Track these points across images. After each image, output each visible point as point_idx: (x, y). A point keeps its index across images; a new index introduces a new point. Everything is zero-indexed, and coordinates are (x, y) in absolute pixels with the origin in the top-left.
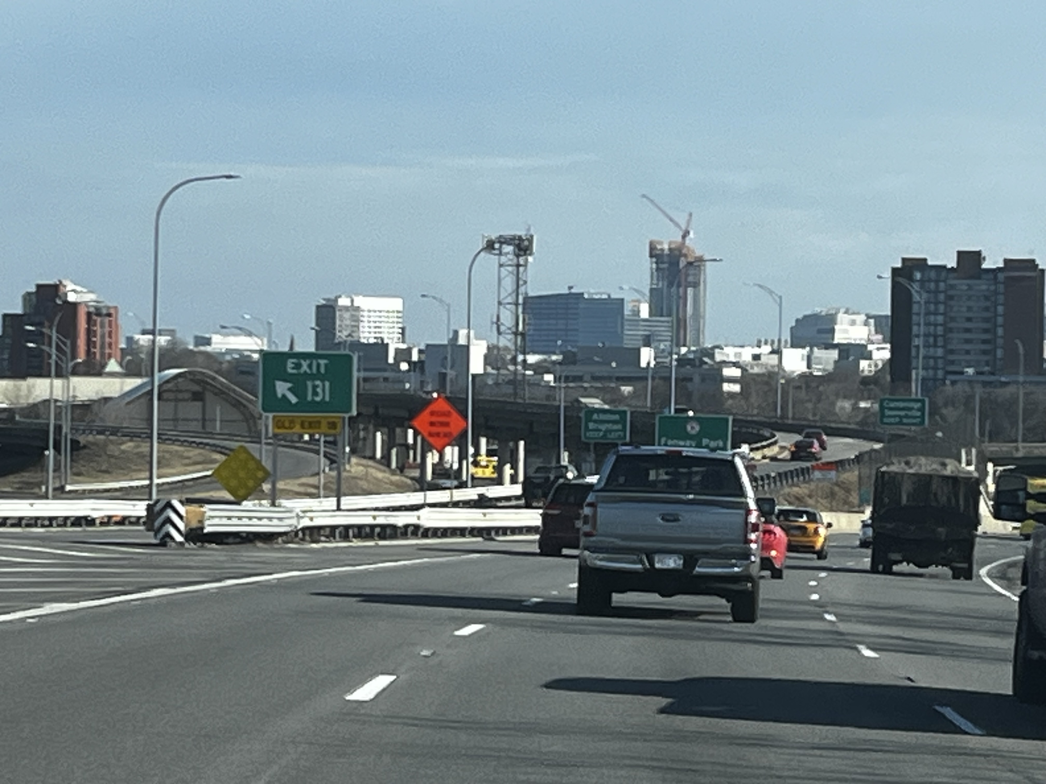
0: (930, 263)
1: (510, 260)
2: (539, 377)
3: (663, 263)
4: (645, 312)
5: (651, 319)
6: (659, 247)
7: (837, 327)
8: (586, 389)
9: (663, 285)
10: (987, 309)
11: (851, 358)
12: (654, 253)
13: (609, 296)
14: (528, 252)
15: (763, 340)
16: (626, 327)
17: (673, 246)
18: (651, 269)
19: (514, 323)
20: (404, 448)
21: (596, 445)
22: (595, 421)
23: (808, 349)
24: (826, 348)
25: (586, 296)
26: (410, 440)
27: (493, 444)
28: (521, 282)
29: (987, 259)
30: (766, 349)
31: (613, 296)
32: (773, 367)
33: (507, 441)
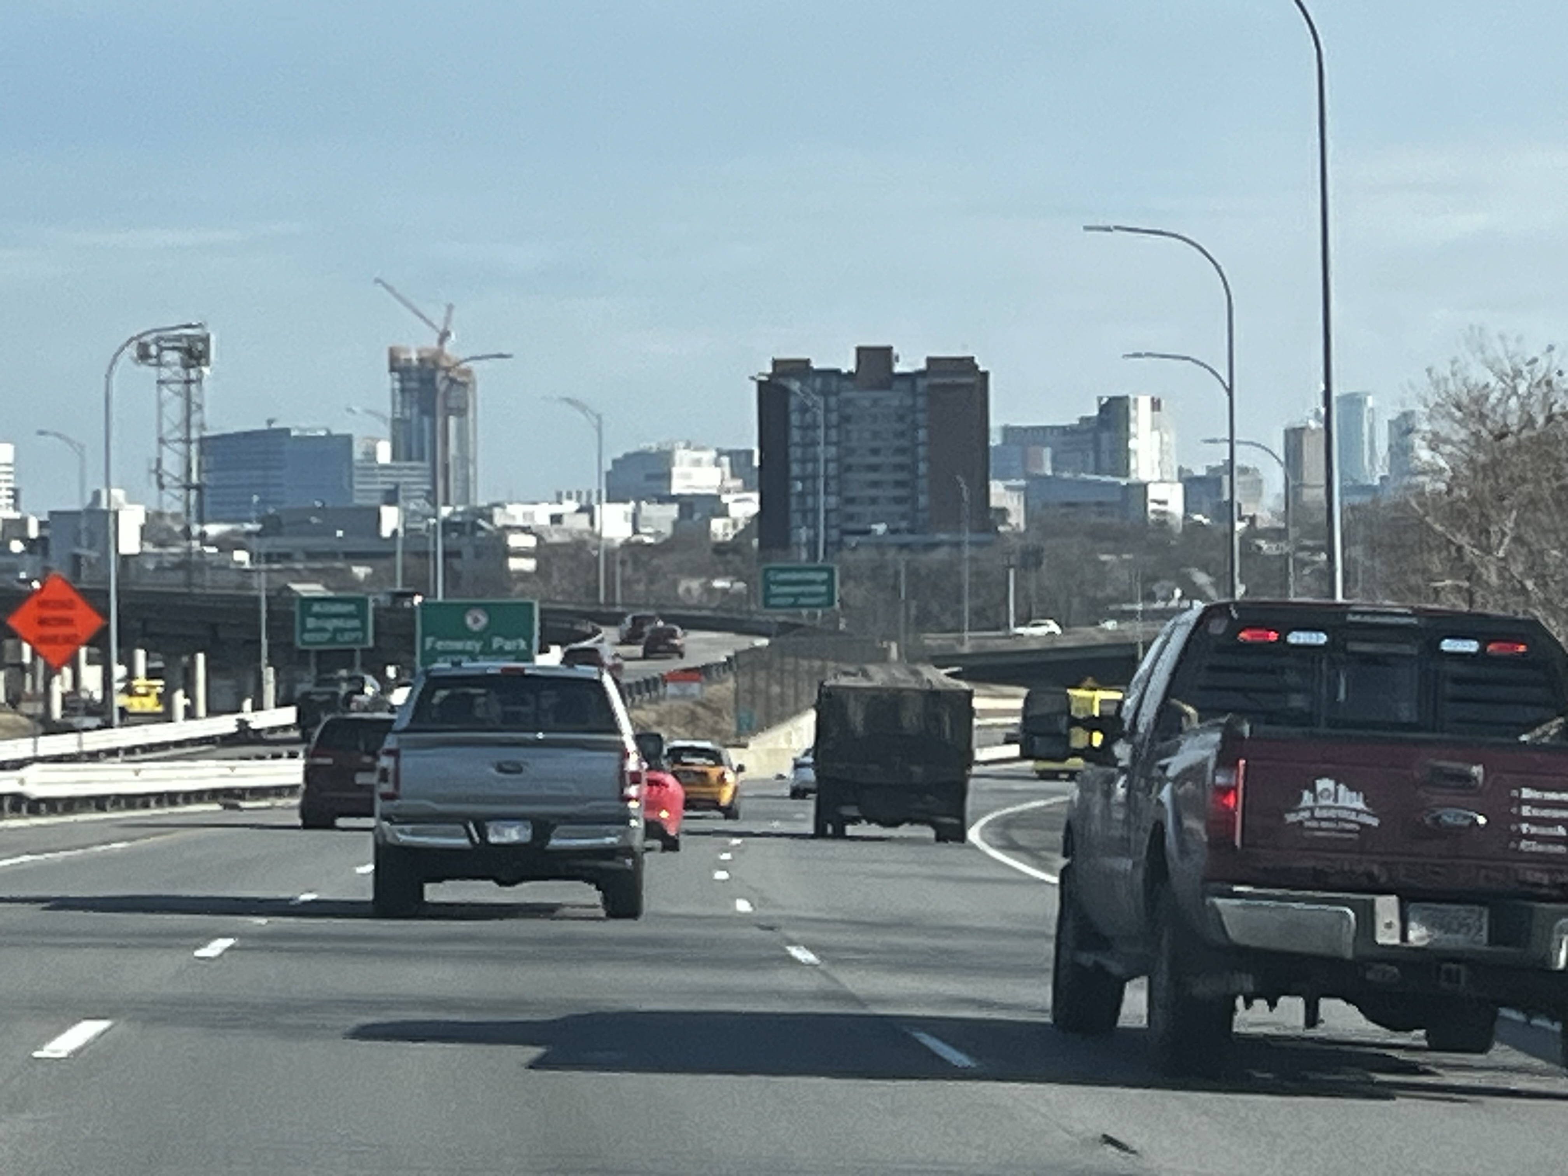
0: (815, 365)
1: (176, 373)
2: (226, 556)
3: (410, 379)
4: (384, 453)
5: (395, 464)
6: (403, 356)
7: (675, 471)
8: (297, 571)
9: (411, 414)
10: (901, 434)
11: (697, 516)
12: (396, 365)
13: (329, 432)
14: (203, 361)
15: (564, 494)
16: (356, 479)
17: (425, 355)
18: (393, 390)
19: (183, 470)
20: (18, 670)
21: (319, 653)
22: (318, 616)
23: (632, 504)
24: (660, 502)
25: (294, 433)
26: (27, 659)
27: (155, 660)
28: (194, 407)
29: (901, 358)
30: (569, 507)
31: (335, 431)
32: (581, 532)
33: (179, 656)
